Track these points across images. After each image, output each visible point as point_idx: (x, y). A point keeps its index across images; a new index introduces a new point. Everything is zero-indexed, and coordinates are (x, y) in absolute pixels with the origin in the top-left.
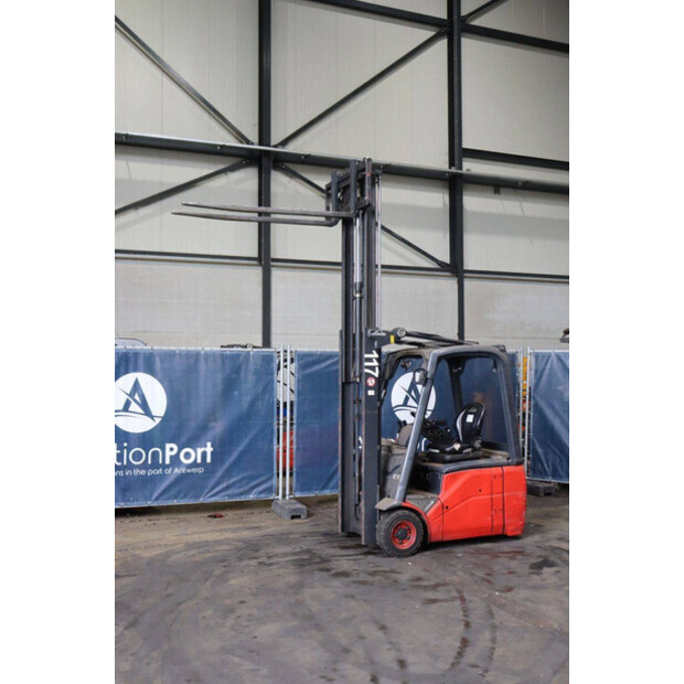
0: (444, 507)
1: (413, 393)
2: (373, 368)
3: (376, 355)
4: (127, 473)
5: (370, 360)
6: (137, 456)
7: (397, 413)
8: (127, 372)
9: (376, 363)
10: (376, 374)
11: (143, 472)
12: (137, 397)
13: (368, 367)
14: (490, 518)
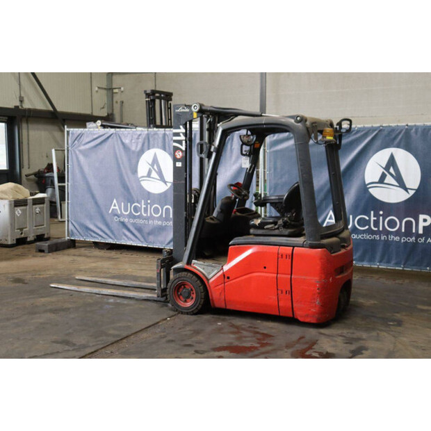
0: (225, 277)
1: (392, 170)
2: (180, 142)
3: (183, 130)
4: (150, 223)
5: (177, 134)
6: (156, 211)
7: (370, 190)
8: (149, 149)
9: (182, 138)
10: (183, 148)
11: (160, 223)
12: (155, 167)
13: (175, 141)
14: (275, 298)
